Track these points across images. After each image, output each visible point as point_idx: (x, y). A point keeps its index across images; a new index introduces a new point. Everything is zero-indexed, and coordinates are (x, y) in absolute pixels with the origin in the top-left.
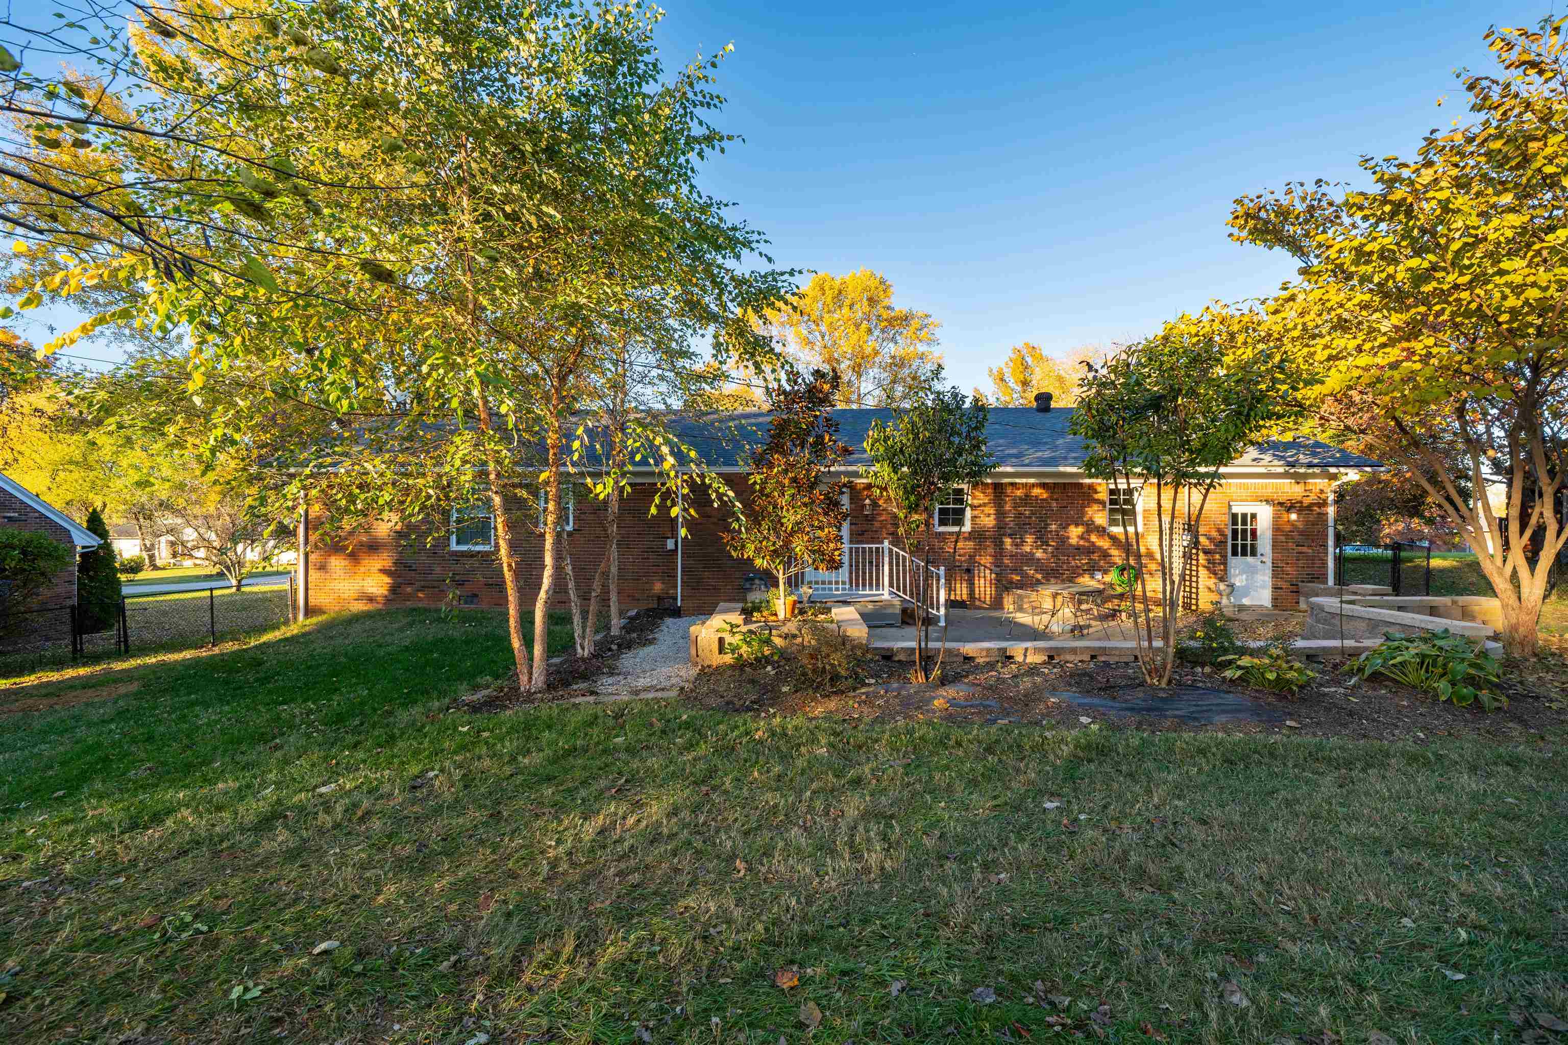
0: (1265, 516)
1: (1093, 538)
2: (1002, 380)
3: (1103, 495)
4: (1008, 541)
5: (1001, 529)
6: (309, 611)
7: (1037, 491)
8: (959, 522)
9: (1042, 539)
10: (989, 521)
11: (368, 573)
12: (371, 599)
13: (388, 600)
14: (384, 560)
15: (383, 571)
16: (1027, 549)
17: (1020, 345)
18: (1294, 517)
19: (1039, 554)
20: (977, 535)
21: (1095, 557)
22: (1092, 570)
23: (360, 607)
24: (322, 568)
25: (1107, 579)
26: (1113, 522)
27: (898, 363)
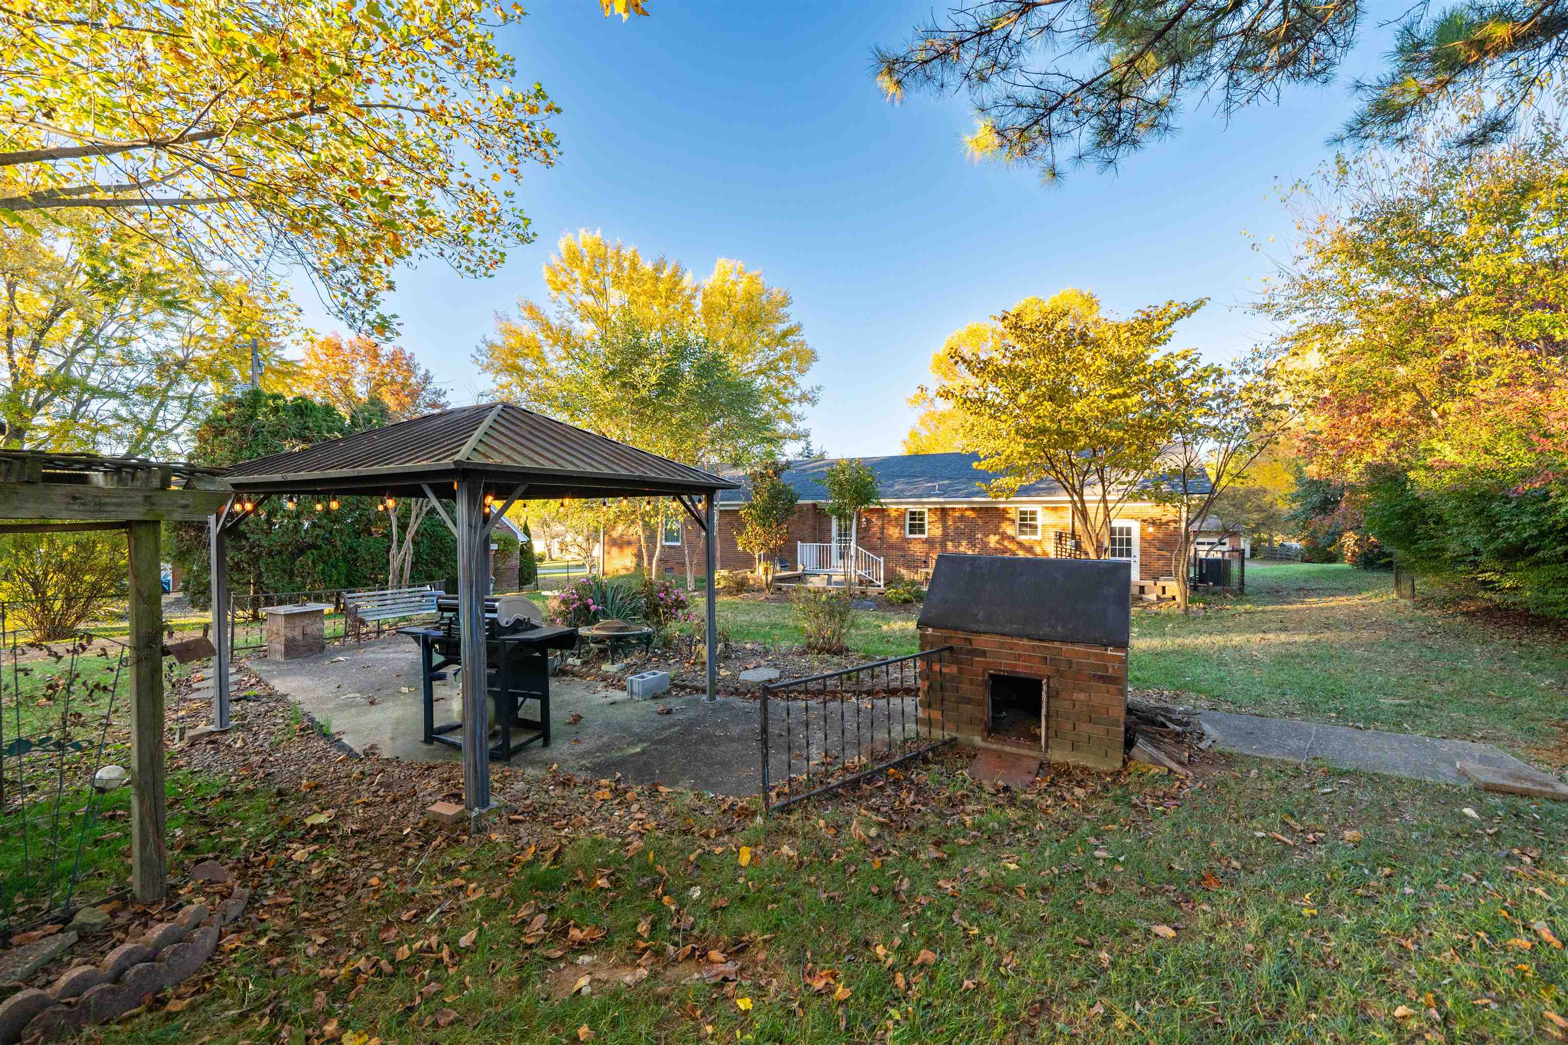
0: (1136, 528)
1: (1006, 543)
3: (1013, 515)
4: (950, 544)
5: (946, 536)
7: (968, 513)
8: (921, 532)
9: (972, 543)
10: (938, 532)
11: (627, 556)
12: (628, 569)
13: (635, 570)
14: (634, 549)
15: (634, 555)
18: (1154, 529)
19: (970, 553)
20: (930, 541)
23: (623, 572)
24: (609, 553)
26: (1022, 533)
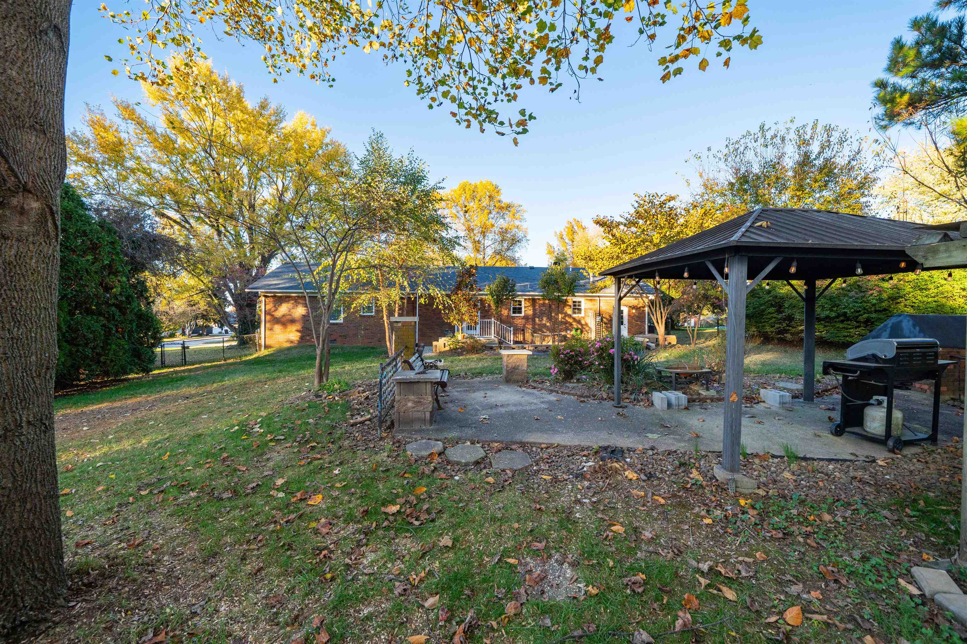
0: (626, 311)
1: (567, 318)
2: (562, 238)
3: (570, 303)
4: (537, 319)
5: (535, 315)
6: (266, 347)
7: (547, 302)
8: (520, 313)
10: (530, 312)
11: (291, 331)
12: (292, 342)
13: (299, 342)
14: (298, 326)
15: (297, 331)
16: (544, 322)
17: (571, 220)
18: (634, 311)
19: (548, 324)
20: (526, 318)
21: (567, 325)
22: (566, 329)
24: (271, 329)
25: (572, 333)
26: (574, 313)
27: (503, 232)
